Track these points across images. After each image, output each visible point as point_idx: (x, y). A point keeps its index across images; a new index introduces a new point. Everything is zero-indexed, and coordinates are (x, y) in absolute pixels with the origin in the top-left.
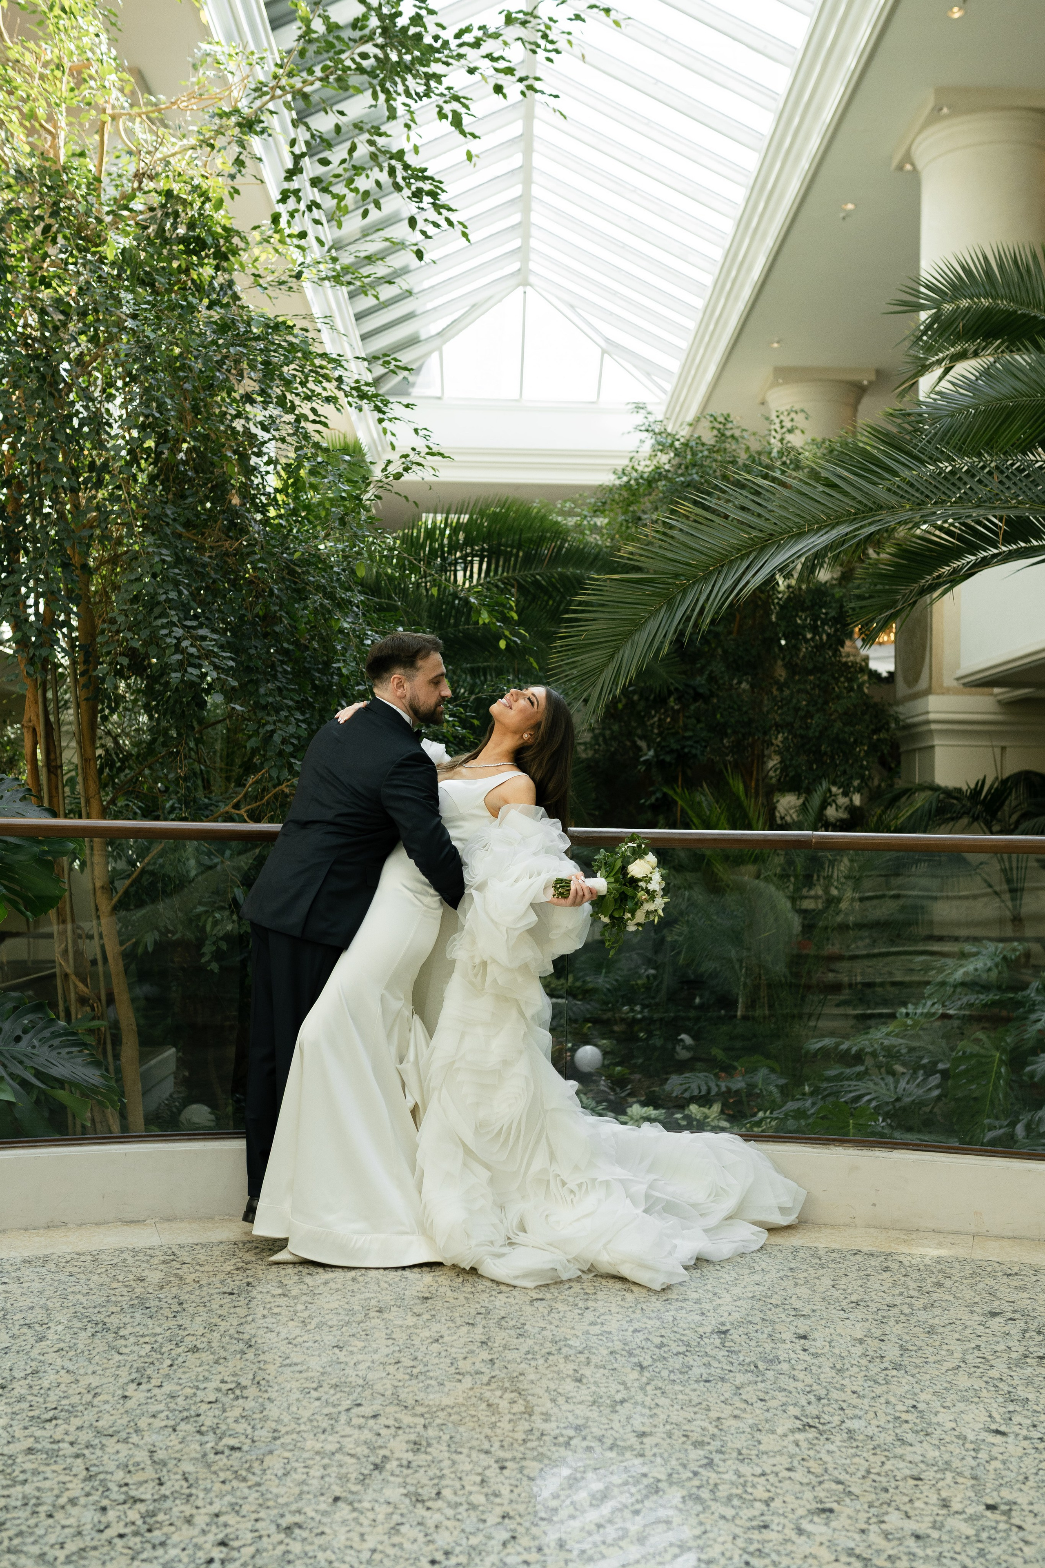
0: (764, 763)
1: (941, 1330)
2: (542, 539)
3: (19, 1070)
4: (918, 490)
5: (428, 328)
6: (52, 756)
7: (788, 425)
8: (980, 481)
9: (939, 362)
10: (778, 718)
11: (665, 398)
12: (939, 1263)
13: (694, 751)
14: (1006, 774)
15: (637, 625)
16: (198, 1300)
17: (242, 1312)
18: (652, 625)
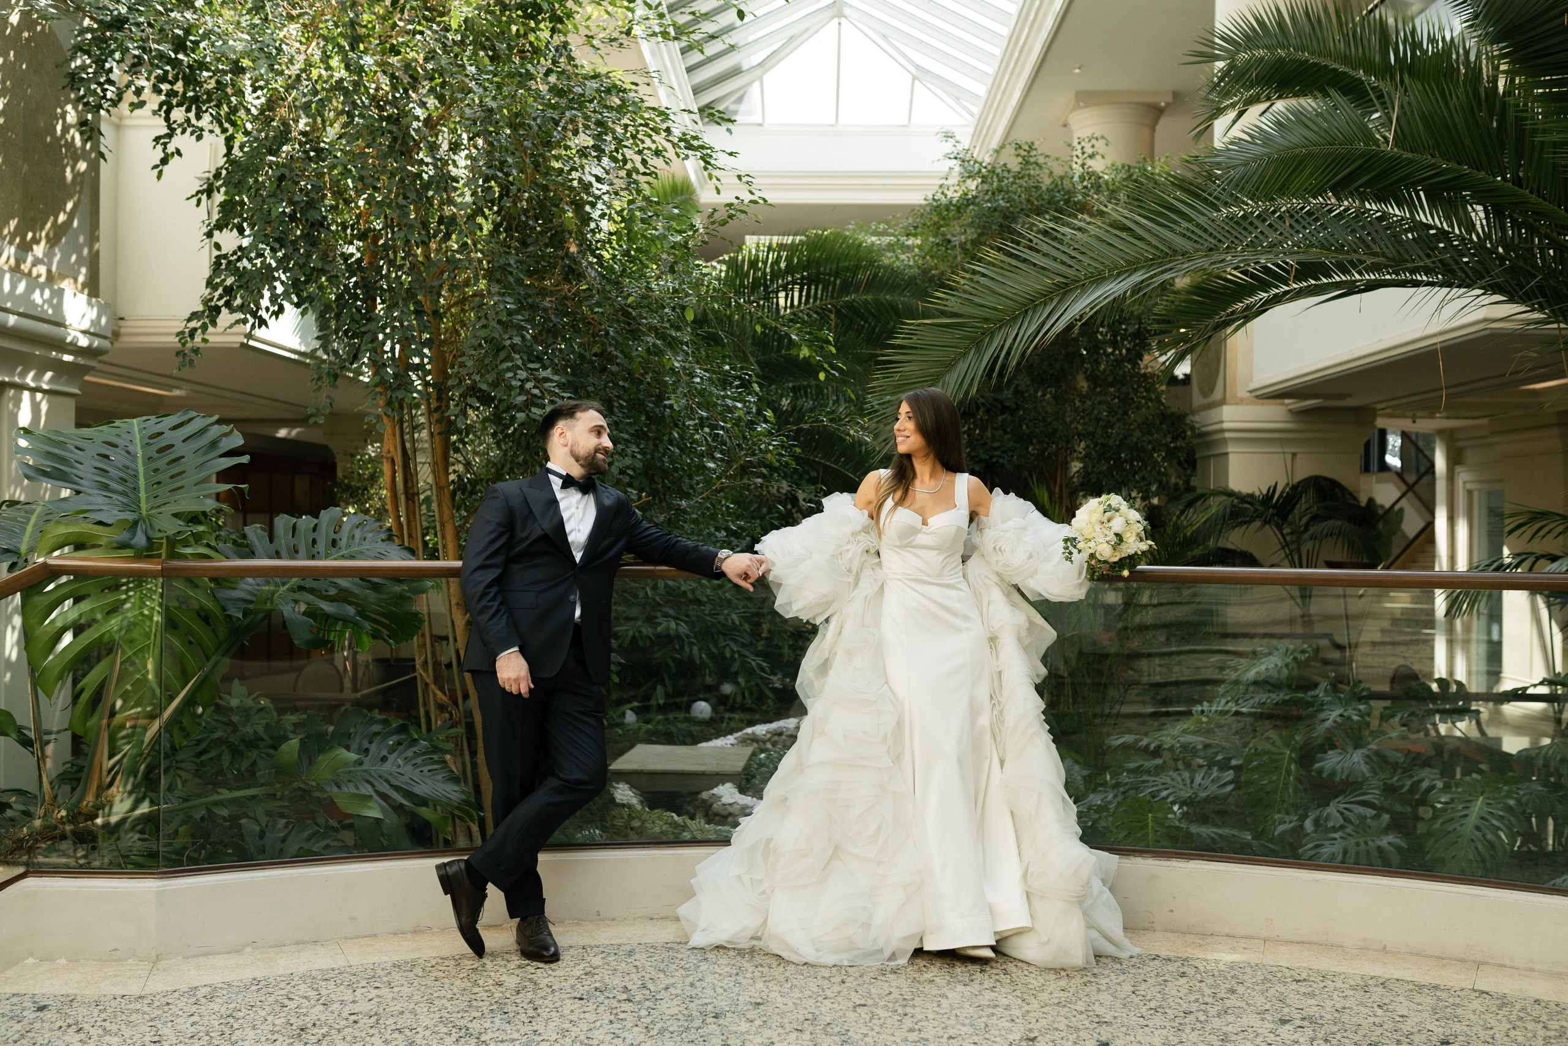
0: (1067, 468)
1: (1234, 1037)
2: (858, 267)
3: (385, 788)
4: (1211, 235)
5: (749, 59)
6: (410, 484)
7: (1089, 150)
8: (1270, 225)
9: (1233, 105)
10: (1080, 427)
11: (973, 121)
12: (1232, 968)
13: (1001, 461)
14: (1297, 479)
15: (950, 366)
16: (551, 1006)
17: (591, 1017)
18: (962, 367)
